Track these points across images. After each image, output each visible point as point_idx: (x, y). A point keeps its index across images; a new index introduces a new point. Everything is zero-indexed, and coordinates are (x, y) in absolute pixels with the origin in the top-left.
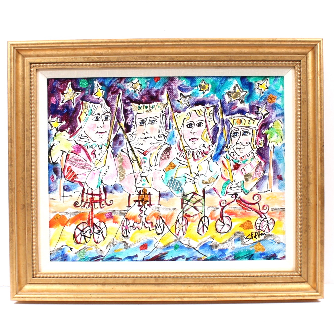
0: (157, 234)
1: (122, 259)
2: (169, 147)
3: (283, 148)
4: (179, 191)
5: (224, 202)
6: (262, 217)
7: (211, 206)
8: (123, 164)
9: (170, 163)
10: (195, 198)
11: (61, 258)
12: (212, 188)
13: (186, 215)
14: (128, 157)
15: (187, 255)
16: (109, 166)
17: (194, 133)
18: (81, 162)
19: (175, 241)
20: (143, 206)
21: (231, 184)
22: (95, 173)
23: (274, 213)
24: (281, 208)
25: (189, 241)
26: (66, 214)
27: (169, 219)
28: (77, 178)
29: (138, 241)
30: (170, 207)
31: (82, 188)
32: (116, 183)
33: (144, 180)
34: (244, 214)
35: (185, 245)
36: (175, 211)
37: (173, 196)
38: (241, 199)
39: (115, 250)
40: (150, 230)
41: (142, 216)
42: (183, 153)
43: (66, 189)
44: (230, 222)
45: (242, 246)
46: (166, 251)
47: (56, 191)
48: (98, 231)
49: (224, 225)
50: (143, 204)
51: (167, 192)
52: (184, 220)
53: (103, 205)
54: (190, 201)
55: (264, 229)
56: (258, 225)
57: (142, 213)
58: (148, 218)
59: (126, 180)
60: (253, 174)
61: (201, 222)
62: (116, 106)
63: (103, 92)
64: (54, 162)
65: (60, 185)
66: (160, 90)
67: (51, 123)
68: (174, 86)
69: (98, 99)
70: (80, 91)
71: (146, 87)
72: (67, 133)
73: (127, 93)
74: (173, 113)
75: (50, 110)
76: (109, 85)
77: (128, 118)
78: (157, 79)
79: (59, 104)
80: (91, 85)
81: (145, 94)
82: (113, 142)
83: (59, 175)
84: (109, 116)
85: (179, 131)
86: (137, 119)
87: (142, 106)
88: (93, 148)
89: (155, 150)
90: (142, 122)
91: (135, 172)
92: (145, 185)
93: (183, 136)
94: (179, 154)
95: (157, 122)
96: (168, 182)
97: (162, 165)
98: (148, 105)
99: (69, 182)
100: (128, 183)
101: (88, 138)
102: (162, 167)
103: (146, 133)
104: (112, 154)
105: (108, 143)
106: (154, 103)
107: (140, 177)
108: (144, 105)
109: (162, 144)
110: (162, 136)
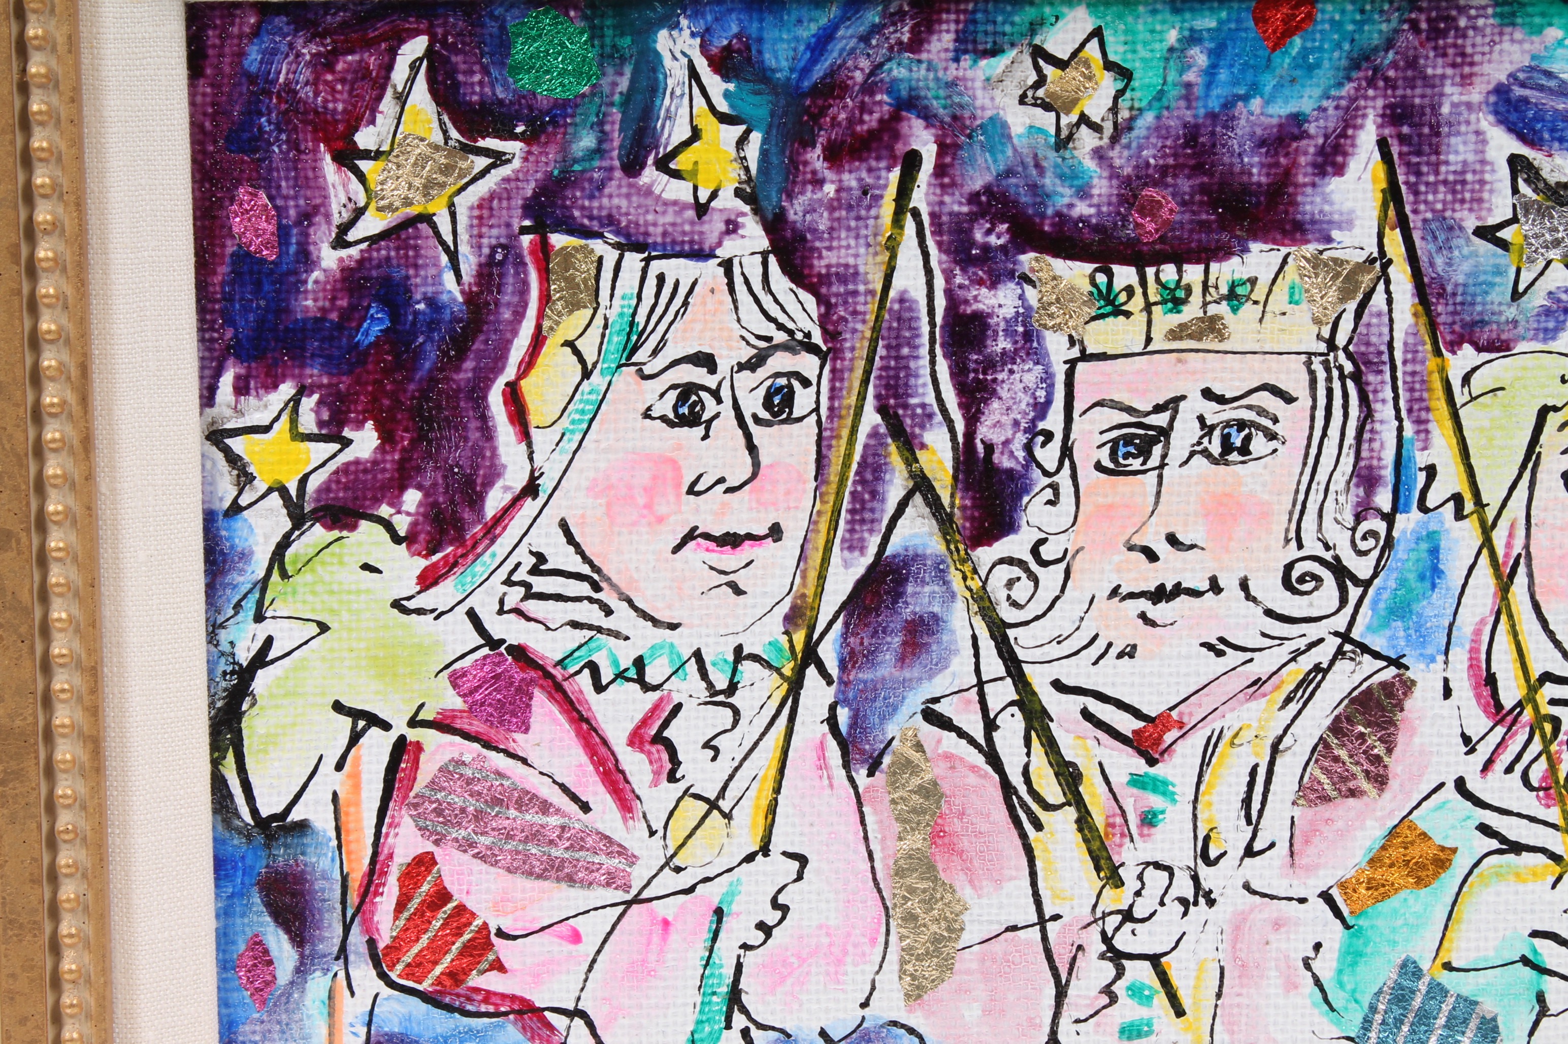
2: (1388, 686)
8: (938, 835)
9: (1393, 833)
14: (985, 776)
16: (802, 860)
18: (532, 817)
22: (666, 923)
28: (499, 966)
32: (867, 1012)
33: (1135, 991)
42: (1521, 737)
59: (963, 990)
62: (879, 287)
63: (742, 142)
64: (274, 817)
65: (331, 1034)
66: (1312, 129)
67: (237, 444)
68: (1448, 89)
69: (702, 209)
70: (519, 129)
71: (1173, 92)
72: (397, 539)
73: (983, 159)
74: (1438, 353)
75: (223, 313)
76: (805, 71)
77: (995, 404)
78: (1286, 20)
79: (307, 259)
80: (628, 70)
81: (1164, 170)
82: (845, 636)
83: (322, 940)
84: (806, 383)
85: (1487, 530)
86: (1079, 406)
87: (1134, 280)
88: (647, 688)
89: (1253, 705)
90: (1128, 440)
91: (1056, 917)
92: (1149, 1033)
93: (1530, 575)
94: (1484, 751)
95: (1272, 436)
96: (1373, 1009)
97: (1311, 850)
98: (1193, 273)
99: (415, 1001)
100: (986, 1012)
101: (597, 588)
102: (1317, 867)
103: (1161, 547)
104: (833, 746)
105: (799, 638)
106: (1246, 250)
107: (1102, 957)
108: (1150, 271)
109: (1323, 654)
110: (1318, 579)
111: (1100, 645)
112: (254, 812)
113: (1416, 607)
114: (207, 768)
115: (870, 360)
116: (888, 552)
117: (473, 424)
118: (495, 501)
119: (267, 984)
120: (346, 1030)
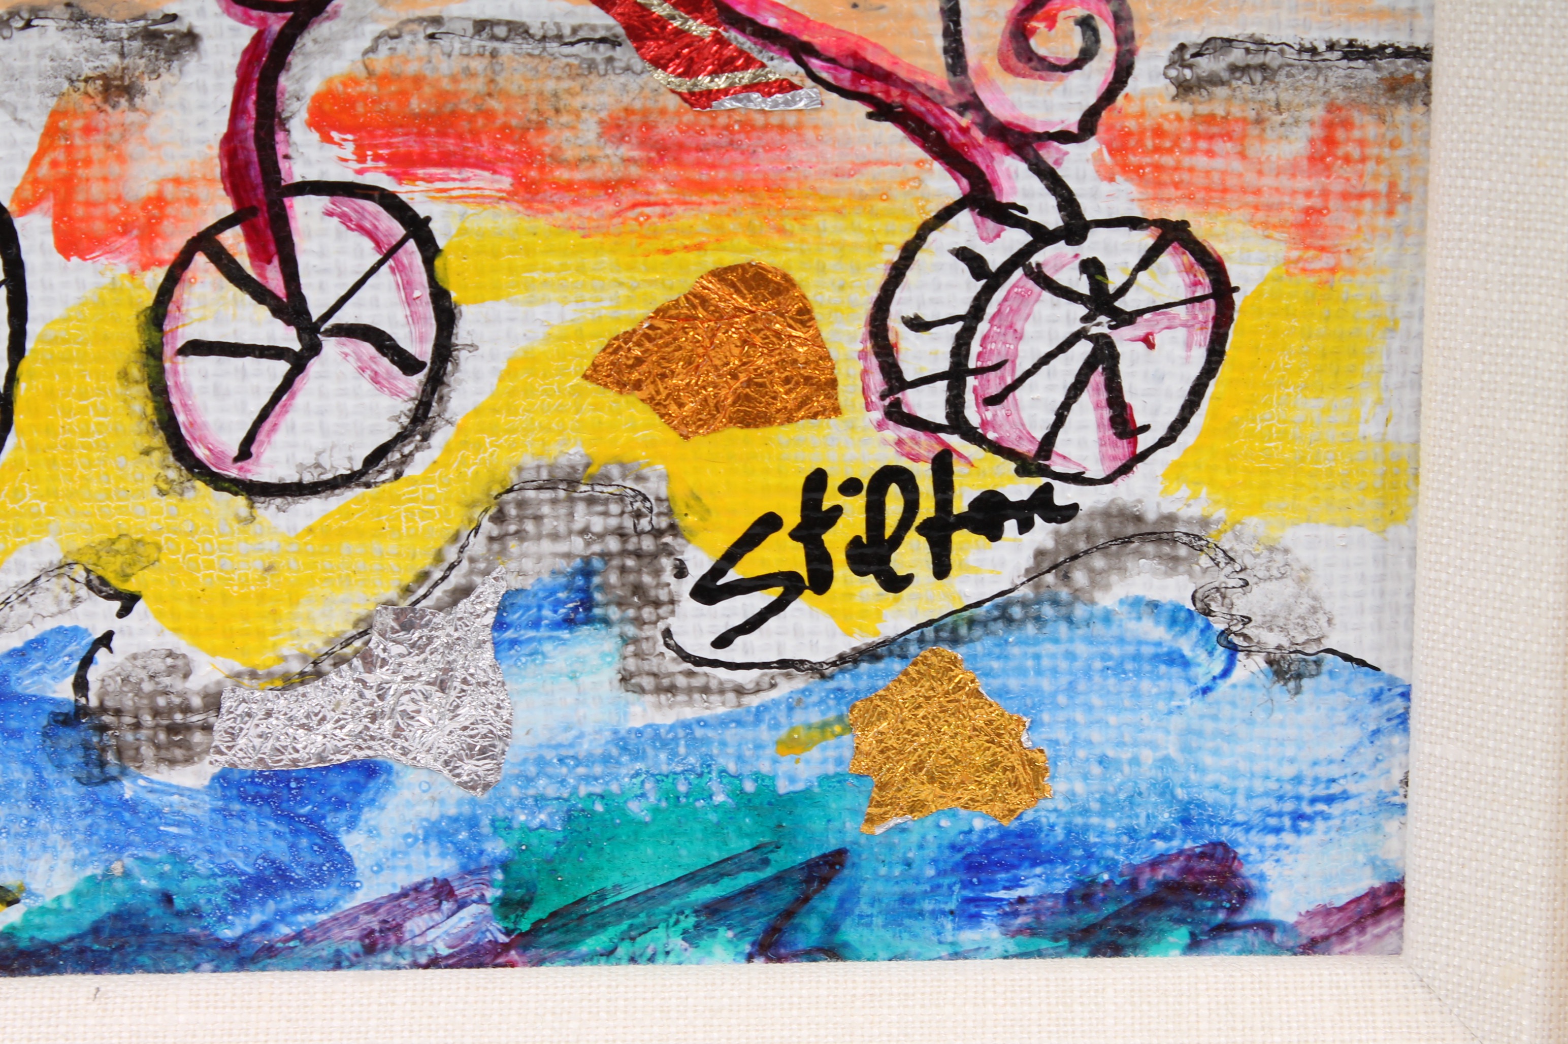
6: (1004, 214)
23: (1212, 129)
24: (1355, 51)
34: (662, 152)
44: (422, 291)
45: (645, 711)
49: (313, 349)
55: (1031, 411)
56: (923, 353)
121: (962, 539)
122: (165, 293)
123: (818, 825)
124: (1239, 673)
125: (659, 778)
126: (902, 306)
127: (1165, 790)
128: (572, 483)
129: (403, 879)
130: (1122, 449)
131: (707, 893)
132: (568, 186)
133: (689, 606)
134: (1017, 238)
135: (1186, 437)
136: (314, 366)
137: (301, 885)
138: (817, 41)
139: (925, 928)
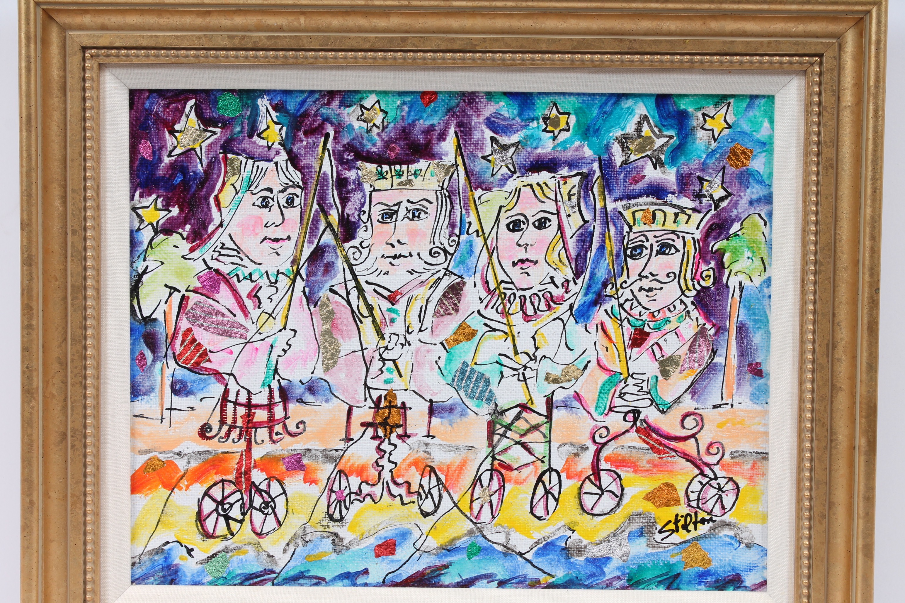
0: (422, 514)
1: (327, 580)
2: (458, 283)
3: (766, 290)
4: (484, 400)
5: (604, 432)
6: (705, 476)
7: (569, 441)
8: (333, 325)
9: (460, 325)
10: (527, 421)
11: (161, 574)
12: (573, 393)
13: (499, 464)
14: (347, 308)
15: (502, 573)
16: (295, 331)
17: (528, 245)
18: (220, 318)
19: (470, 533)
20: (387, 441)
21: (622, 385)
22: (257, 349)
23: (736, 464)
24: (757, 453)
25: (508, 534)
26: (176, 456)
27: (455, 475)
28: (209, 360)
29: (372, 532)
30: (458, 443)
31: (223, 388)
32: (313, 375)
33: (388, 370)
34: (655, 466)
35: (495, 546)
36: (471, 455)
37: (467, 414)
38: (649, 426)
39: (308, 556)
40: (402, 503)
41: (383, 467)
42: (496, 298)
43: (180, 389)
44: (619, 486)
45: (650, 550)
46: (446, 560)
47: (152, 395)
48: (263, 505)
49: (603, 494)
50: (386, 432)
51: (450, 402)
52: (495, 478)
53: (277, 434)
54: (512, 428)
55: (709, 505)
56: (693, 497)
57: (382, 457)
58: (398, 470)
59: (340, 369)
60: (682, 359)
61: (540, 483)
62: (318, 170)
63: (281, 129)
64: (147, 317)
65: (162, 380)
66: (437, 128)
67: (140, 211)
68: (474, 118)
69: (269, 148)
70: (220, 125)
71: (399, 118)
72: (183, 238)
73: (347, 135)
74: (471, 191)
75: (137, 175)
76: (298, 110)
77: (350, 203)
78: (430, 98)
79: (160, 160)
80: (250, 110)
81: (396, 139)
82: (308, 267)
83: (160, 352)
84: (298, 196)
85: (485, 240)
86: (373, 204)
87: (388, 169)
88: (252, 281)
89: (421, 288)
90: (386, 214)
91: (366, 349)
92: (392, 382)
93: (498, 253)
94: (485, 302)
95: (426, 213)
96: (455, 376)
97: (438, 330)
98: (404, 168)
99: (186, 370)
100: (347, 375)
101: (239, 253)
102: (439, 335)
103: (396, 244)
104: (304, 298)
105: (295, 268)
106: (419, 161)
107: (379, 360)
108: (393, 167)
109: (440, 274)
110: (439, 253)
111: (379, 271)
112: (142, 315)
113: (466, 261)
114: (129, 302)
115: (315, 190)
116: (320, 244)
117: (205, 207)
118: (211, 228)
119: (144, 365)
120: (166, 378)
121: (699, 525)
122: (582, 485)
123: (676, 569)
124: (741, 547)
125: (652, 561)
126: (690, 490)
127: (730, 565)
128: (640, 515)
129: (613, 576)
130: (723, 511)
131: (659, 579)
132: (641, 470)
133: (657, 534)
134: (708, 479)
135: (733, 510)
136: (603, 496)
137: (597, 576)
138: (678, 450)
139: (693, 586)
